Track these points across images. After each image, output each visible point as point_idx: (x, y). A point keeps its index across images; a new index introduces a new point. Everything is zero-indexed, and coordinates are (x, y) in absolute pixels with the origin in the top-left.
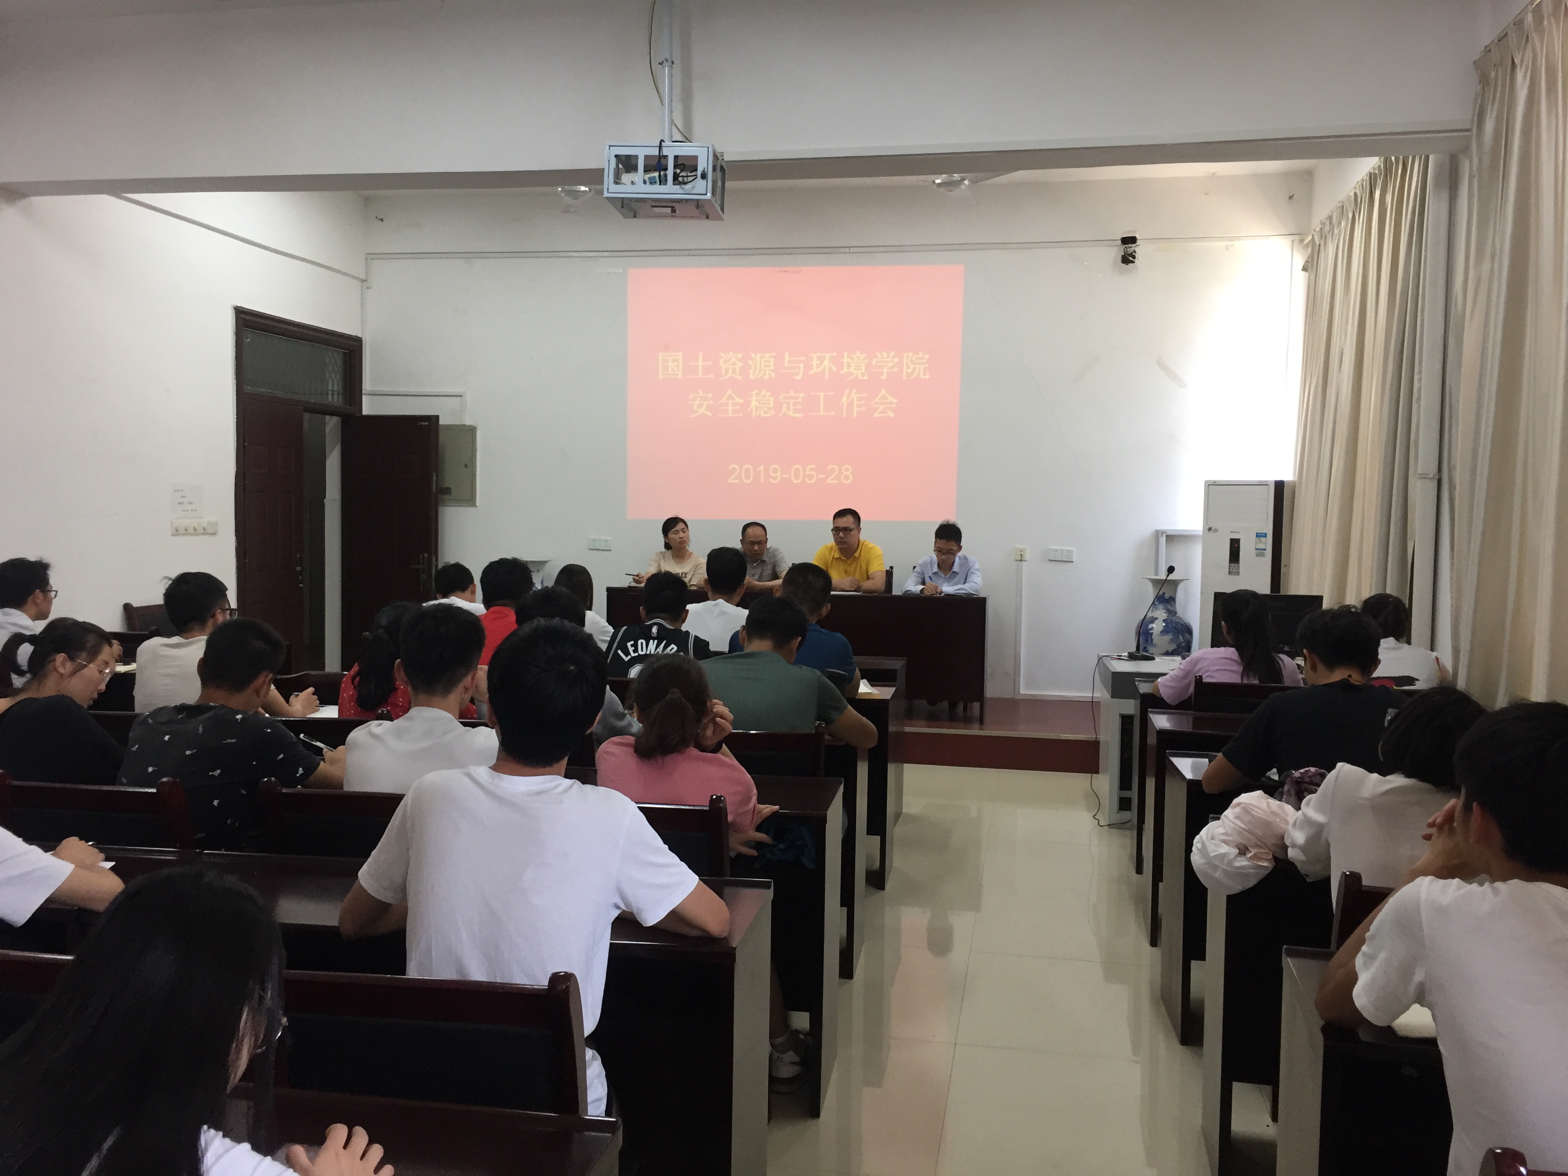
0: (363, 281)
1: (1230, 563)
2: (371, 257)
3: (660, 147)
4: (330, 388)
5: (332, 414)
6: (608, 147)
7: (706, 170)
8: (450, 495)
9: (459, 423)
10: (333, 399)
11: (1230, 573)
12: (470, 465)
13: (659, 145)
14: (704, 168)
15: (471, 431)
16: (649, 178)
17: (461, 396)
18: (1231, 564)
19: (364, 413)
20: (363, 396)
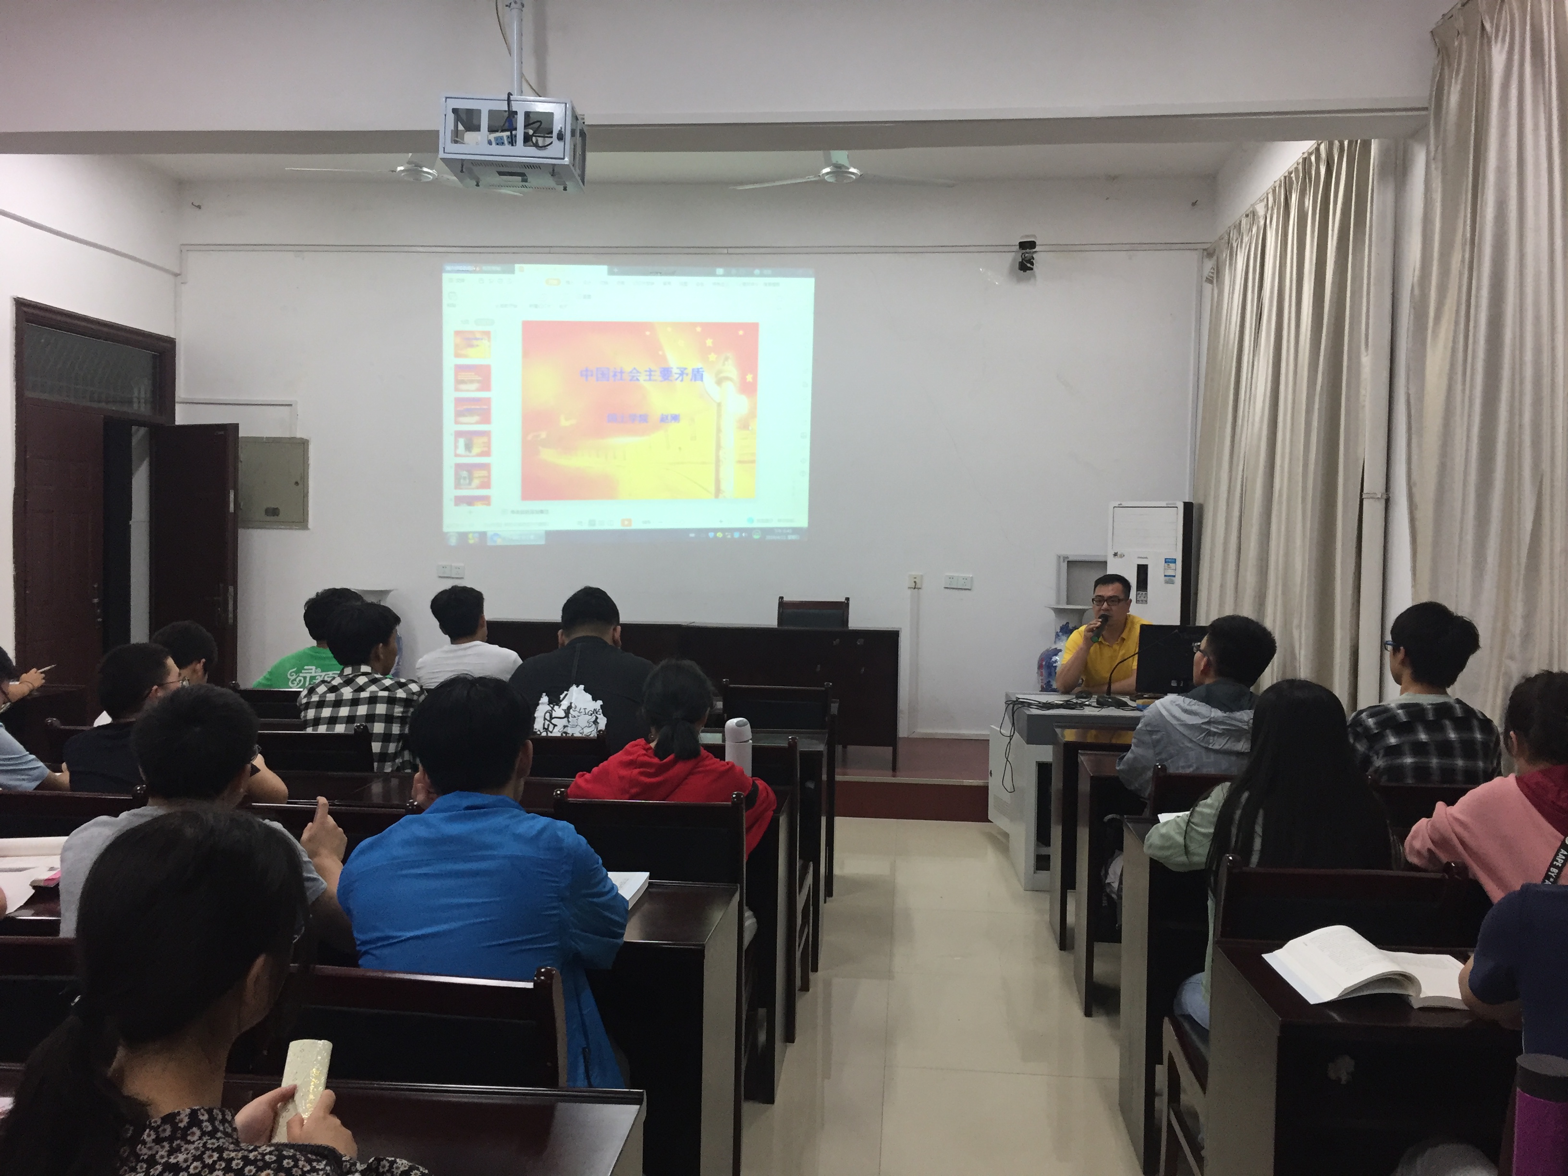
0: (176, 275)
2: (185, 249)
3: (509, 100)
4: (136, 394)
5: (141, 424)
6: (444, 99)
7: (563, 130)
8: (277, 515)
9: (287, 435)
10: (139, 407)
12: (301, 483)
13: (506, 99)
14: (561, 128)
15: (303, 444)
16: (495, 138)
17: (291, 405)
19: (177, 423)
20: (176, 405)
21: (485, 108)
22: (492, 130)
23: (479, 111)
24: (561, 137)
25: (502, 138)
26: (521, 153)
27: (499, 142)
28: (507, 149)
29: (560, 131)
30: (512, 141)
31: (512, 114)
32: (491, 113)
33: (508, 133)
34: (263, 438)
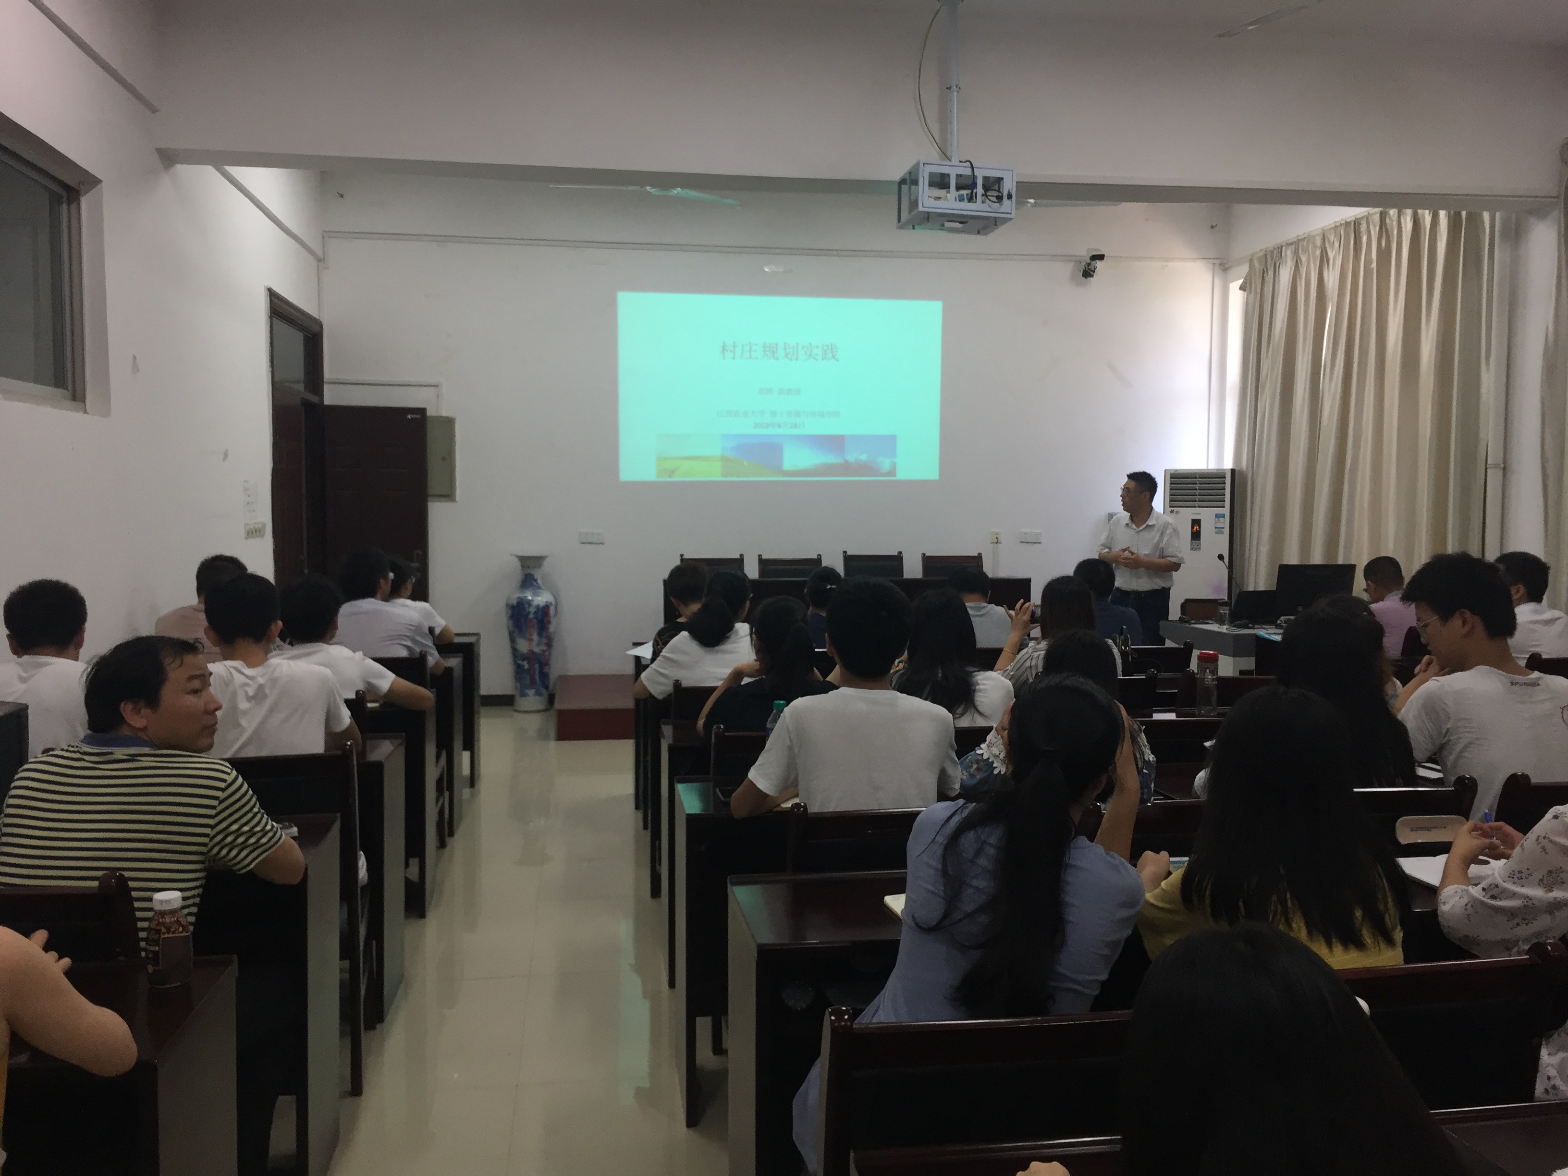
0: (320, 261)
2: (328, 233)
3: (972, 167)
7: (1011, 191)
8: (434, 490)
9: (434, 414)
11: (1192, 549)
12: (448, 458)
13: (969, 166)
14: (1009, 189)
15: (449, 422)
16: (959, 196)
17: (438, 386)
18: (1194, 542)
19: (326, 403)
20: (324, 384)
21: (953, 172)
22: (958, 188)
23: (948, 175)
24: (1010, 197)
25: (963, 195)
26: (980, 207)
27: (961, 199)
28: (966, 205)
29: (1009, 192)
30: (971, 198)
31: (974, 177)
32: (959, 176)
33: (969, 191)
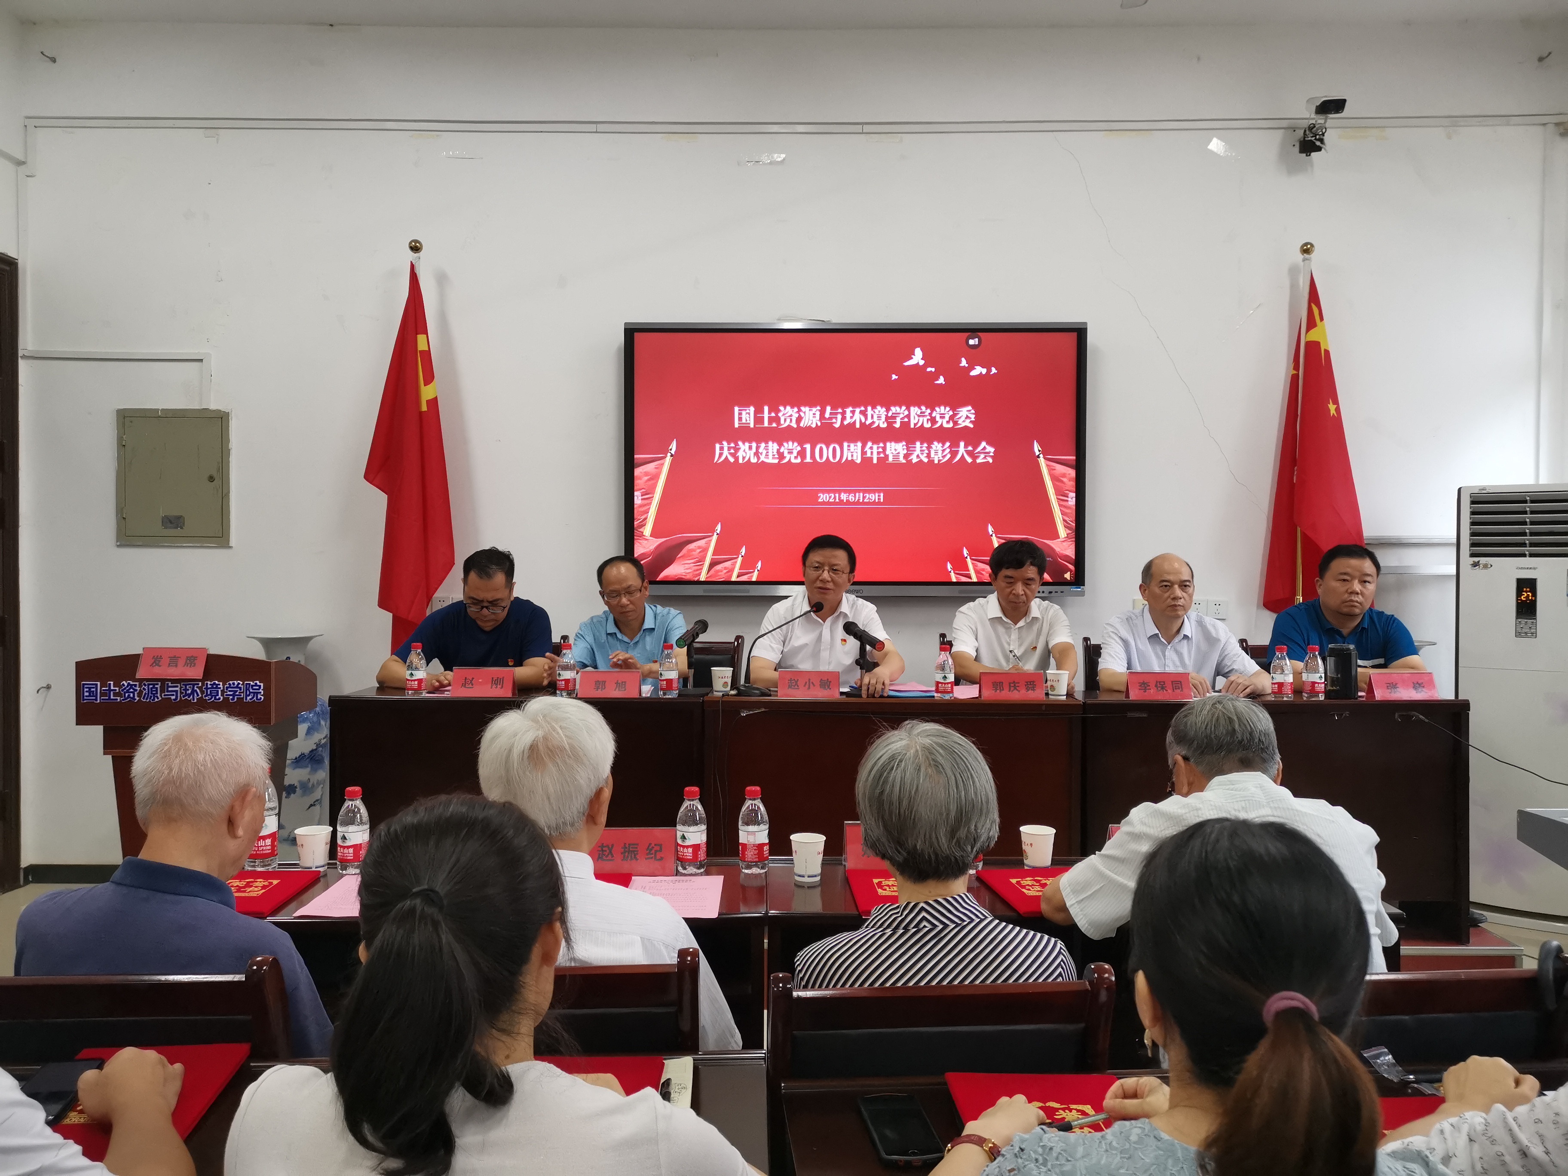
0: (20, 163)
1: (1517, 618)
2: (34, 121)
8: (182, 527)
9: (196, 406)
11: (1518, 634)
12: (218, 477)
15: (221, 419)
17: (201, 360)
18: (1523, 621)
20: (20, 360)
34: (157, 410)
